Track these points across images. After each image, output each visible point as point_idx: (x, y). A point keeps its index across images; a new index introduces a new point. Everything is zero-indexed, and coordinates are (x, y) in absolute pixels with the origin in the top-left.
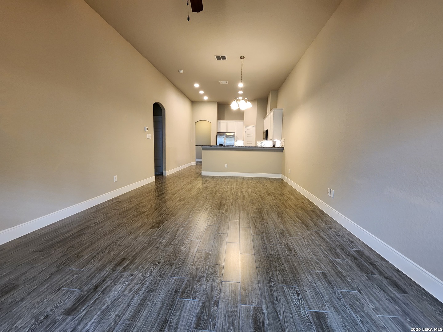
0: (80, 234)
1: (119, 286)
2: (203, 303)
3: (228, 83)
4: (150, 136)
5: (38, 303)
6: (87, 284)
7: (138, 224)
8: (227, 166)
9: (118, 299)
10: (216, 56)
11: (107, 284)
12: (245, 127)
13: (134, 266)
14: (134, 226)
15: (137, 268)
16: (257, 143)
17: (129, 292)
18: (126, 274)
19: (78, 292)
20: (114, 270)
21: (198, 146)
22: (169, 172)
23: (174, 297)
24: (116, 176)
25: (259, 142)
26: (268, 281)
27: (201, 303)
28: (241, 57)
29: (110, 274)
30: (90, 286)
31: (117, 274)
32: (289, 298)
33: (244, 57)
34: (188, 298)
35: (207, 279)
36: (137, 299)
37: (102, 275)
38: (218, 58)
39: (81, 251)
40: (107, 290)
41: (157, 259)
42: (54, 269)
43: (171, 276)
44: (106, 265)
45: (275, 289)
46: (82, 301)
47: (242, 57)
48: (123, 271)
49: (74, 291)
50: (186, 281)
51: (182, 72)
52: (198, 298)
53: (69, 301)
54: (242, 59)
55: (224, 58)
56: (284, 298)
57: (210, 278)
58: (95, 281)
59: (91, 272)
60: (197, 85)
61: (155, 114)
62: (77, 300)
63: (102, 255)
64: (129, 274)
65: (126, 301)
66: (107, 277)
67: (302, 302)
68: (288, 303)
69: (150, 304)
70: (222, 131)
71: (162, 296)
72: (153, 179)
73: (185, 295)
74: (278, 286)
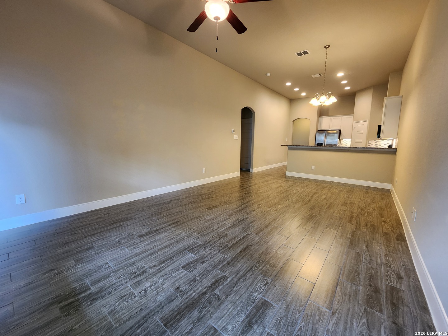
0: (169, 202)
1: (166, 234)
2: (197, 259)
3: (322, 75)
4: (237, 137)
5: (133, 228)
6: (155, 227)
7: (202, 204)
8: (314, 168)
9: (161, 239)
10: (296, 54)
11: (161, 231)
12: (354, 123)
13: (180, 226)
14: (198, 205)
15: (181, 228)
16: (369, 142)
17: (167, 238)
18: (173, 229)
19: (149, 229)
20: (170, 226)
21: (283, 145)
22: (255, 169)
23: (185, 249)
24: (204, 169)
25: (372, 141)
26: (252, 266)
27: (196, 258)
28: (325, 47)
29: (167, 227)
30: (155, 229)
31: (169, 228)
32: (255, 283)
33: (329, 46)
34: (191, 253)
35: (211, 248)
36: (168, 243)
37: (163, 226)
38: (300, 54)
39: (163, 212)
40: (160, 233)
41: (194, 227)
42: (148, 216)
43: (193, 239)
44: (168, 222)
45: (252, 273)
46: (147, 234)
47: (327, 46)
48: (173, 227)
49: (148, 229)
50: (199, 244)
51: (269, 75)
52: (197, 255)
53: (143, 232)
54: (327, 48)
55: (306, 53)
56: (251, 281)
57: (214, 248)
58: (158, 228)
59: (160, 223)
60: (288, 84)
61: (243, 117)
62: (146, 233)
63: (171, 216)
64: (174, 230)
65: (163, 241)
66: (164, 227)
67: (263, 290)
68: (251, 285)
69: (172, 247)
70: (323, 128)
71: (180, 246)
72: (238, 174)
73: (191, 251)
74: (256, 273)
